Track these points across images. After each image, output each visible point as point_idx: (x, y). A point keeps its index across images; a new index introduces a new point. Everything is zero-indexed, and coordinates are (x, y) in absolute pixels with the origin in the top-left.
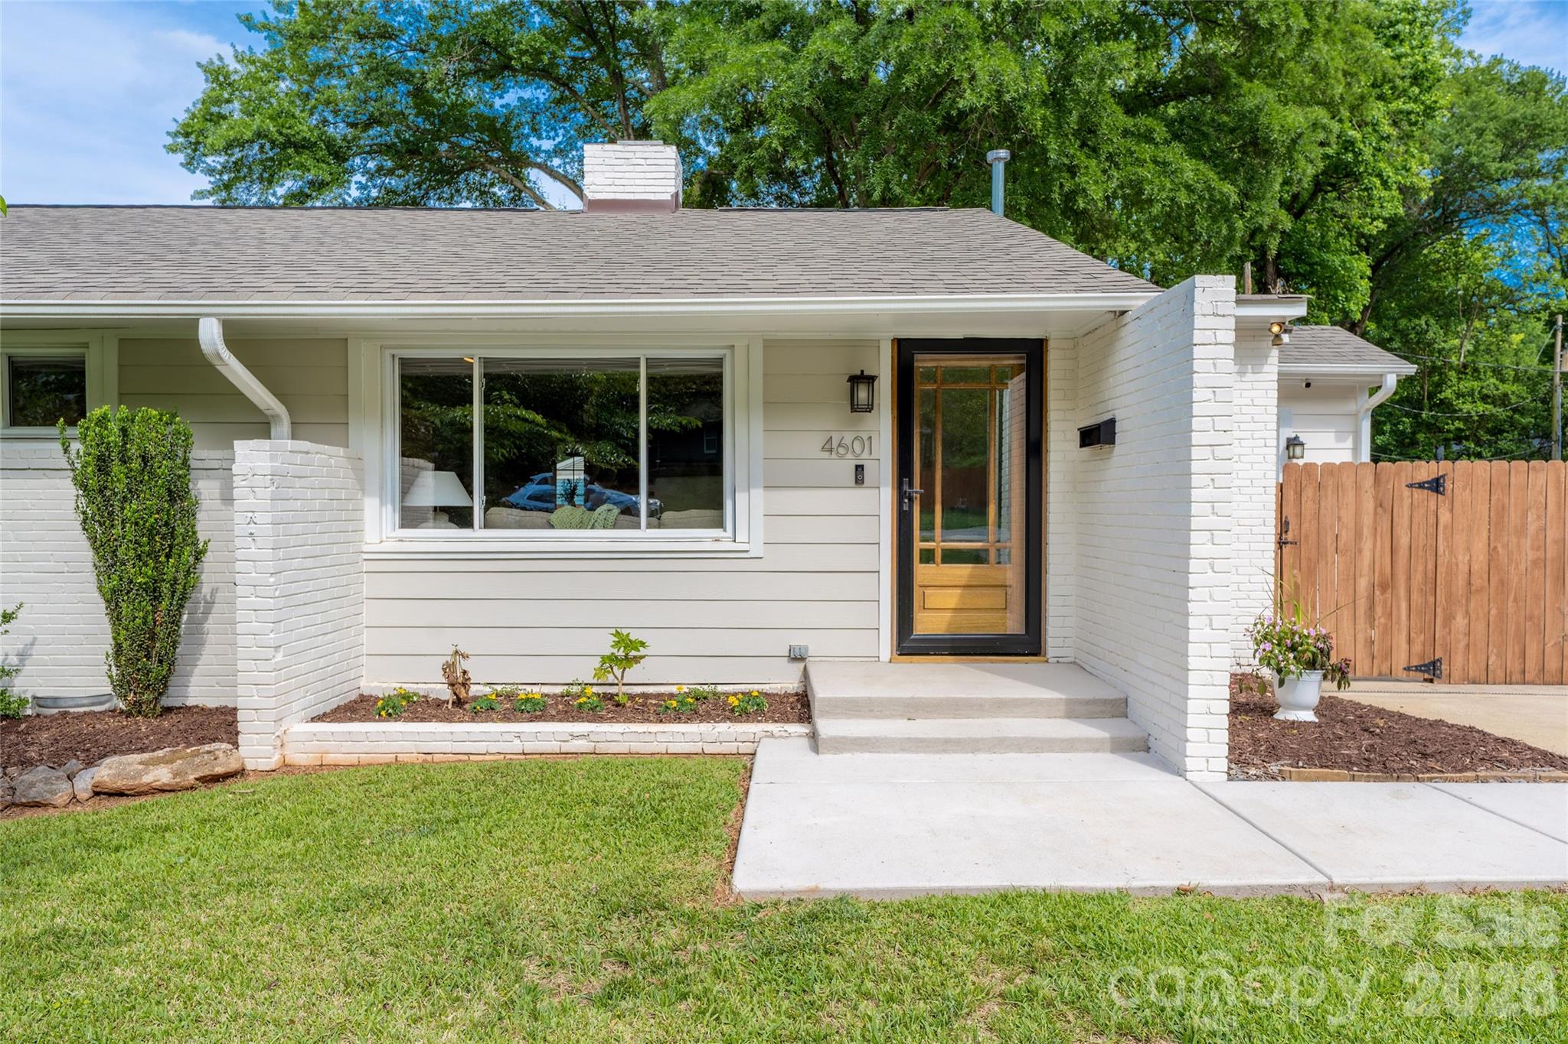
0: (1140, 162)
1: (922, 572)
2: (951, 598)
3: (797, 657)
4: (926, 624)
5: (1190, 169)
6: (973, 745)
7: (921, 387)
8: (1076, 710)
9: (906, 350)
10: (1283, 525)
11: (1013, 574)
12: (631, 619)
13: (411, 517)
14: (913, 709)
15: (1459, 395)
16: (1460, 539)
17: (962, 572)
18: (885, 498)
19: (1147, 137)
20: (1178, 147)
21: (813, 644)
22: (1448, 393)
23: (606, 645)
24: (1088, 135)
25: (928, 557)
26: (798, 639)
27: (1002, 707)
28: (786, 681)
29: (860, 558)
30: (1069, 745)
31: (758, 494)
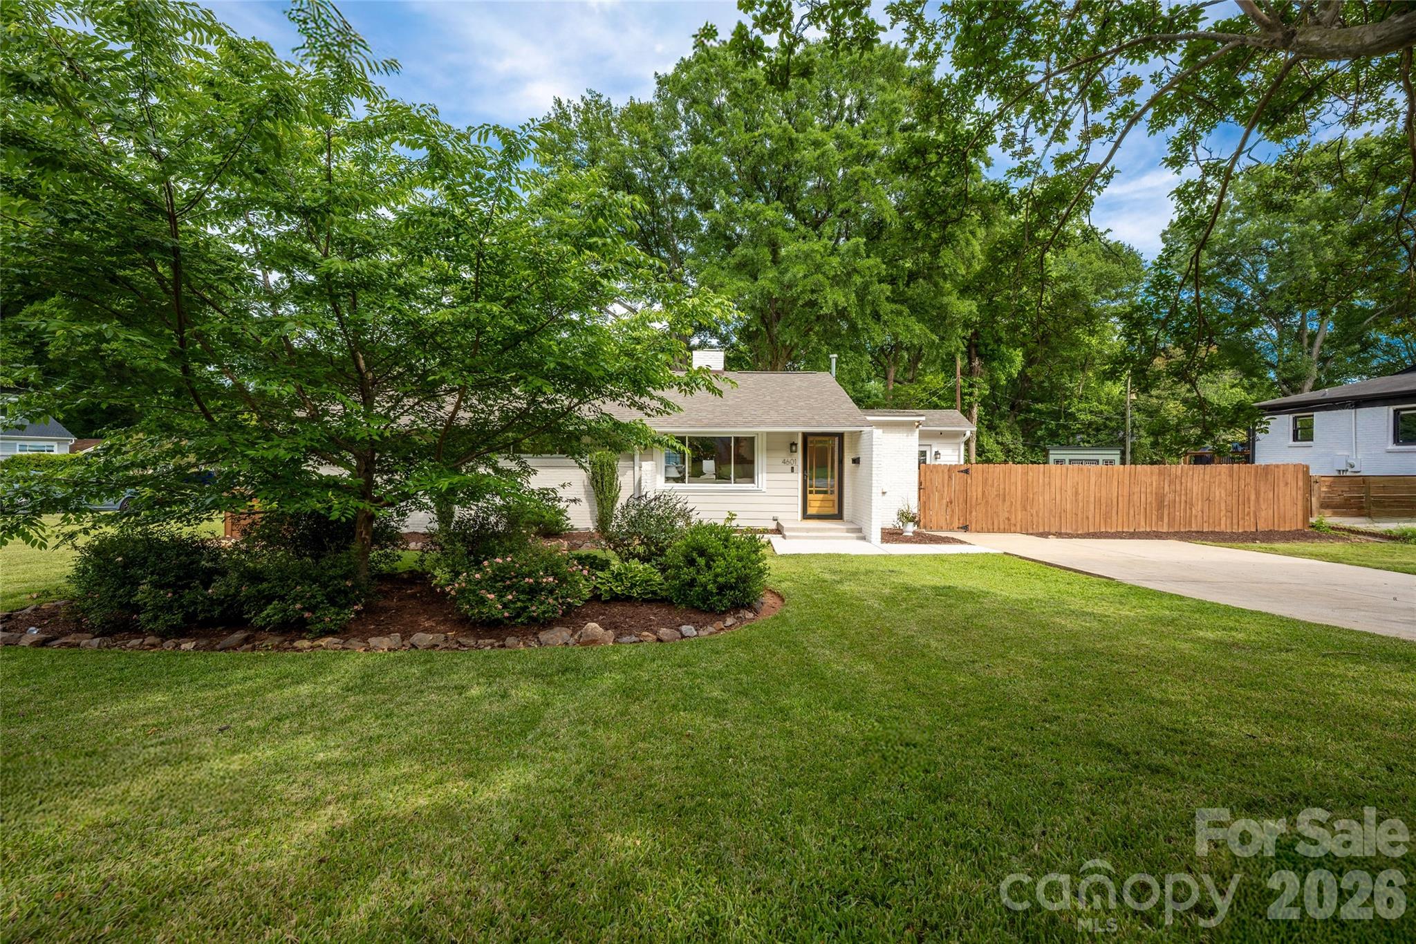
0: (897, 325)
1: (810, 496)
2: (818, 504)
3: (775, 520)
4: (811, 511)
5: (918, 328)
6: (823, 538)
7: (809, 445)
8: (848, 531)
9: (806, 436)
10: (920, 484)
11: (835, 497)
12: (733, 509)
13: (668, 479)
14: (808, 530)
15: (1079, 410)
16: (974, 488)
17: (821, 496)
18: (799, 476)
19: (900, 313)
20: (913, 318)
21: (780, 517)
22: (1073, 410)
23: (727, 515)
24: (877, 316)
25: (811, 492)
26: (775, 515)
27: (830, 530)
28: (773, 526)
29: (793, 492)
30: (846, 538)
31: (765, 475)
